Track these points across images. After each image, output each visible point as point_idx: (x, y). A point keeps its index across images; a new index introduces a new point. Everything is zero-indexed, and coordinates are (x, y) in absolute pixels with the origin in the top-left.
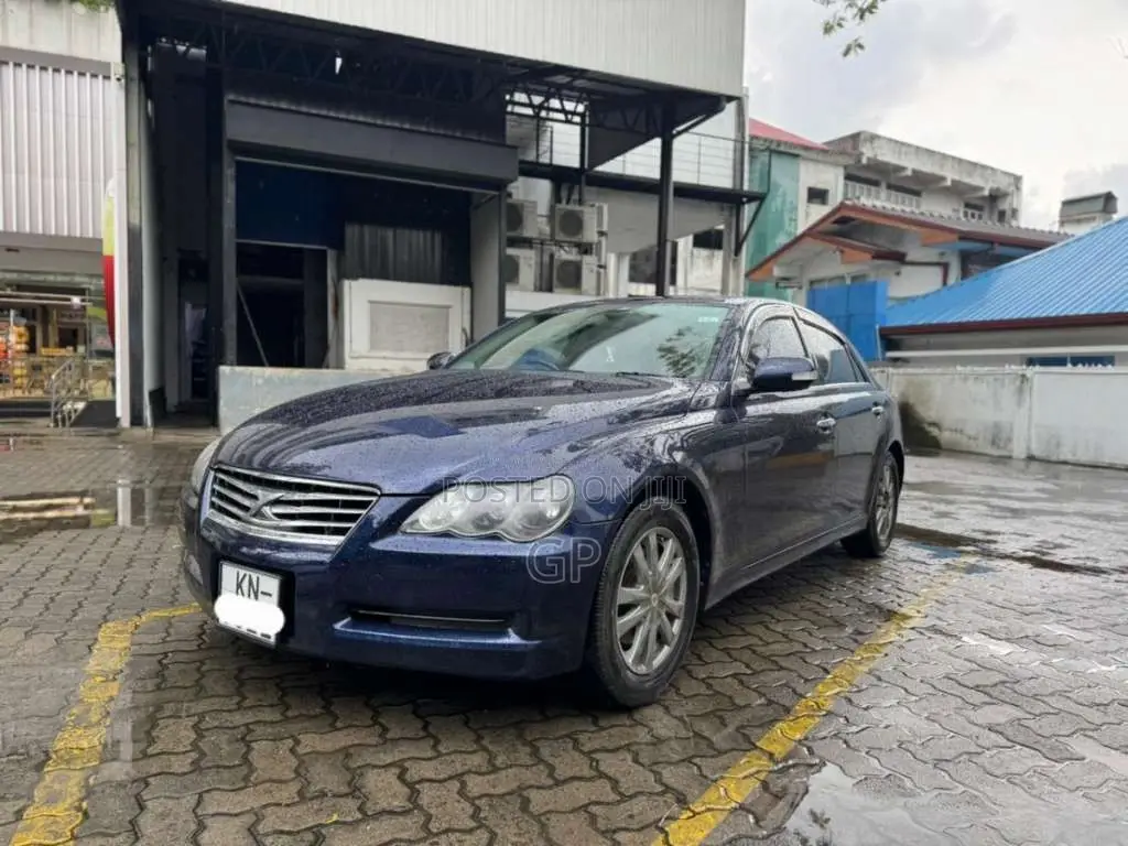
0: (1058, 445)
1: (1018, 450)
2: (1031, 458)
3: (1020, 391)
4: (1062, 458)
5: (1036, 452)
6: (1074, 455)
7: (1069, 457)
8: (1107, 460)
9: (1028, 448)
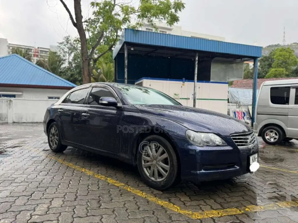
0: (22, 118)
1: (10, 121)
2: (14, 122)
3: (10, 104)
4: (23, 122)
5: (15, 121)
6: (26, 120)
7: (25, 121)
8: (35, 121)
9: (13, 120)
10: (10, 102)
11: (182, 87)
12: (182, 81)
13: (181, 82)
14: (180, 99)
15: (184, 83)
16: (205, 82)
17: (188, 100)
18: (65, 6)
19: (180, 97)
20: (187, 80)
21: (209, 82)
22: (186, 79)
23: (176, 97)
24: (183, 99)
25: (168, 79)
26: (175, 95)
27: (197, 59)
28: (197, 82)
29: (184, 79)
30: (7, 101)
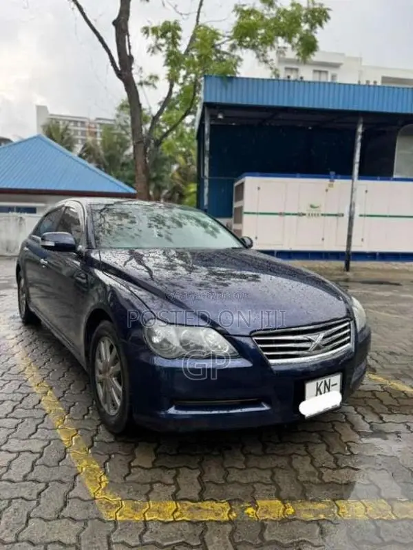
10: (20, 221)
11: (327, 190)
12: (330, 178)
13: (326, 181)
14: (322, 215)
15: (333, 181)
16: (381, 180)
17: (340, 218)
18: (101, 40)
19: (323, 212)
20: (339, 176)
21: (389, 180)
22: (337, 174)
23: (314, 212)
24: (329, 215)
25: (298, 175)
26: (310, 209)
27: (360, 130)
28: (359, 179)
29: (332, 173)
30: (17, 220)
